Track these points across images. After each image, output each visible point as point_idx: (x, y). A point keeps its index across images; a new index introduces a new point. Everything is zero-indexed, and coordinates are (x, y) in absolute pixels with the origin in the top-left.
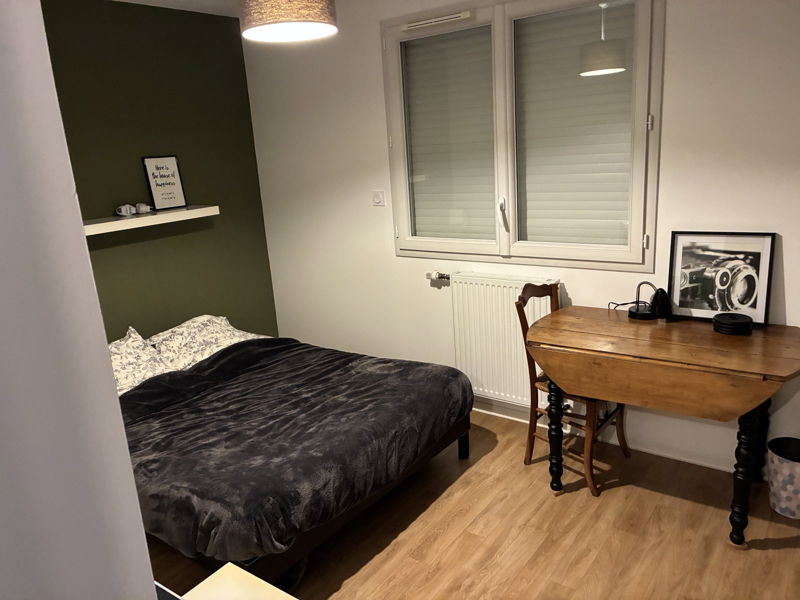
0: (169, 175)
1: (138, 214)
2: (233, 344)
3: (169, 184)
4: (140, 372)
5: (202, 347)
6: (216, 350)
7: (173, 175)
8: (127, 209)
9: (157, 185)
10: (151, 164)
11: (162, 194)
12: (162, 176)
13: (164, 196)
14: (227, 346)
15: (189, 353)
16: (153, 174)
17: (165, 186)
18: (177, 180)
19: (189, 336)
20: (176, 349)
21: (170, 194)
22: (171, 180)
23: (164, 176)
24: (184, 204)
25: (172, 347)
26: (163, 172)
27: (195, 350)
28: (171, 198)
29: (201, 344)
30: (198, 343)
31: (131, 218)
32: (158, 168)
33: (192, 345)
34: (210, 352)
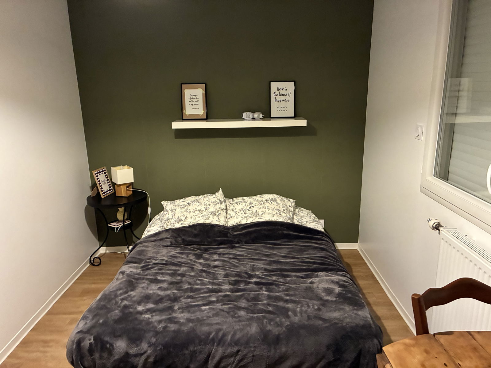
0: (286, 94)
1: (254, 119)
2: (270, 220)
3: (285, 101)
4: (199, 217)
5: (251, 215)
6: (257, 220)
7: (289, 95)
8: (247, 115)
9: (276, 100)
10: (274, 86)
11: (278, 107)
12: (280, 95)
13: (279, 109)
14: (265, 220)
15: (242, 216)
16: (275, 93)
17: (282, 102)
18: (292, 98)
19: (250, 205)
20: (238, 211)
21: (284, 107)
22: (287, 98)
23: (283, 95)
24: (293, 115)
25: (236, 209)
26: (282, 92)
27: (246, 215)
28: (284, 110)
29: (252, 213)
30: (250, 212)
31: (250, 121)
32: (279, 89)
33: (247, 211)
34: (252, 221)
